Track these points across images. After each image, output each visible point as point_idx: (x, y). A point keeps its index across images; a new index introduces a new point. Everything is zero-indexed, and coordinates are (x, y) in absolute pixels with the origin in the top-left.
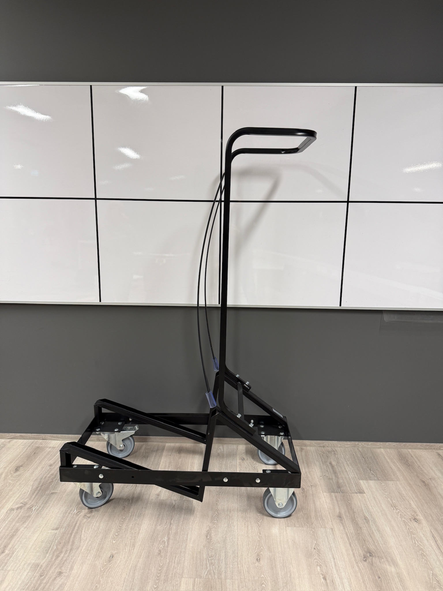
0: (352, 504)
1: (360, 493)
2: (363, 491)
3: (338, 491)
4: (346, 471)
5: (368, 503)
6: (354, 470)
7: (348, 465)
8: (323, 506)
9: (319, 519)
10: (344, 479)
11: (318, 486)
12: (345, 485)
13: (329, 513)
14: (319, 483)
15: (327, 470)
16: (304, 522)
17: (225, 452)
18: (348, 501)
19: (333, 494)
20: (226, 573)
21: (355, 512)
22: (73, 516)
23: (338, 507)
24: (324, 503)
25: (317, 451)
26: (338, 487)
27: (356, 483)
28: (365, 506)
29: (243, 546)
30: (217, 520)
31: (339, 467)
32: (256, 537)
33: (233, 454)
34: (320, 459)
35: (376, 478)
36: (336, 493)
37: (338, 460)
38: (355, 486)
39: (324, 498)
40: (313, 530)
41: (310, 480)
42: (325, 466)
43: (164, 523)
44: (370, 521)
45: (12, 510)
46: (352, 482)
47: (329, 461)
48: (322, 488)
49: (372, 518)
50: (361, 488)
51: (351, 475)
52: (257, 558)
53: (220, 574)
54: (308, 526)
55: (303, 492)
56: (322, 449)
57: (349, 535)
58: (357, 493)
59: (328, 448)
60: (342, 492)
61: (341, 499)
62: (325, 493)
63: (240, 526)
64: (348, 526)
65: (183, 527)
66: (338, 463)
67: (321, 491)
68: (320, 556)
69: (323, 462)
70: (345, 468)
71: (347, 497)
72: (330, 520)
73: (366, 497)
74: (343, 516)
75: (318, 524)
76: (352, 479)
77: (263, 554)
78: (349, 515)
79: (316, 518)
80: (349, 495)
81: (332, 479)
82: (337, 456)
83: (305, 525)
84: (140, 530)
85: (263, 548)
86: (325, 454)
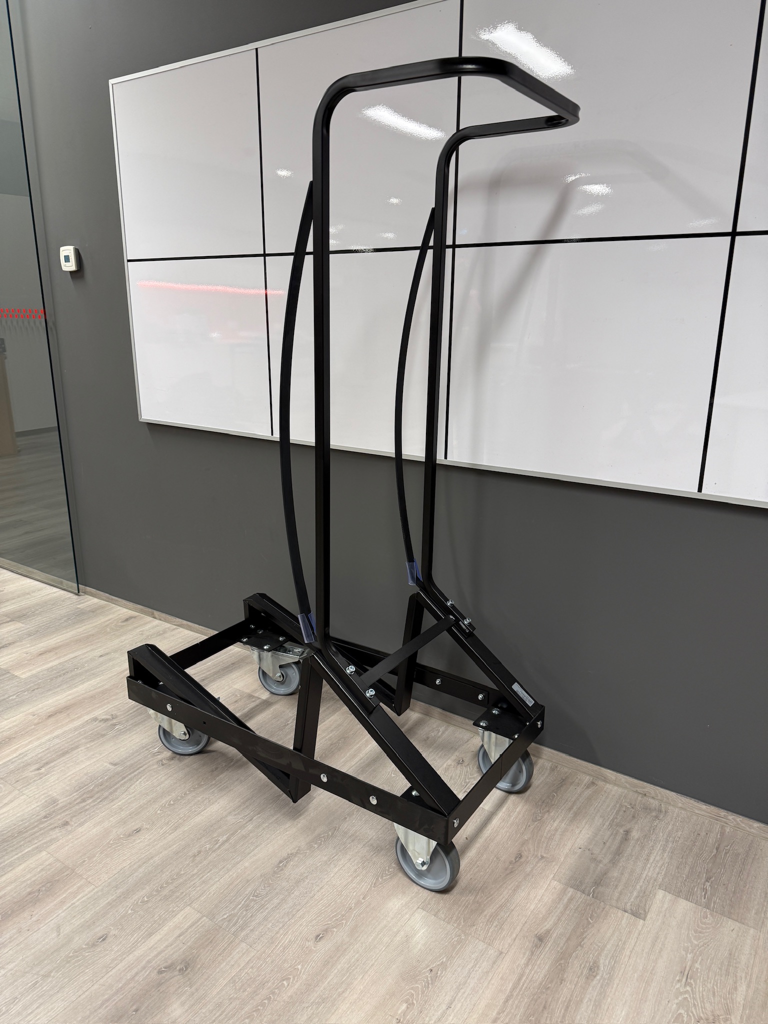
0: (593, 926)
1: (636, 914)
2: (646, 914)
3: (588, 889)
5: (630, 942)
6: (666, 865)
7: (664, 850)
8: (527, 903)
9: (494, 924)
10: (626, 873)
11: (554, 863)
12: (616, 886)
13: (524, 922)
14: (562, 859)
15: (607, 841)
16: (461, 915)
17: (440, 740)
18: (590, 918)
19: (572, 890)
20: (252, 930)
21: (583, 945)
22: (148, 755)
23: (554, 920)
24: (536, 899)
25: (622, 798)
26: (596, 882)
27: (644, 892)
28: (618, 943)
29: (318, 903)
30: (321, 844)
31: (639, 845)
32: (353, 900)
33: (452, 748)
34: (612, 816)
35: (705, 901)
36: (579, 893)
37: (652, 831)
38: (637, 897)
39: (544, 891)
40: (462, 937)
41: (551, 847)
42: (609, 833)
43: (243, 815)
44: (598, 977)
45: (95, 719)
46: (638, 887)
47: (628, 826)
48: (559, 870)
49: (610, 973)
50: (647, 906)
51: (649, 872)
52: (320, 934)
53: (242, 928)
54: (461, 926)
55: (514, 861)
56: (637, 798)
57: (525, 981)
58: (625, 911)
59: (652, 801)
60: (595, 895)
61: (578, 907)
62: (556, 882)
63: (345, 870)
64: (540, 964)
65: (263, 832)
66: (644, 838)
67: (552, 876)
68: (428, 987)
69: (614, 823)
70: (651, 853)
71: (596, 909)
72: (514, 935)
73: (640, 928)
74: (548, 940)
75: (482, 932)
76: (644, 879)
77: (335, 933)
78: (564, 944)
79: (489, 919)
80: (604, 909)
81: (600, 862)
82: (655, 824)
83: (457, 920)
84: (204, 810)
85: (346, 923)
86: (633, 810)
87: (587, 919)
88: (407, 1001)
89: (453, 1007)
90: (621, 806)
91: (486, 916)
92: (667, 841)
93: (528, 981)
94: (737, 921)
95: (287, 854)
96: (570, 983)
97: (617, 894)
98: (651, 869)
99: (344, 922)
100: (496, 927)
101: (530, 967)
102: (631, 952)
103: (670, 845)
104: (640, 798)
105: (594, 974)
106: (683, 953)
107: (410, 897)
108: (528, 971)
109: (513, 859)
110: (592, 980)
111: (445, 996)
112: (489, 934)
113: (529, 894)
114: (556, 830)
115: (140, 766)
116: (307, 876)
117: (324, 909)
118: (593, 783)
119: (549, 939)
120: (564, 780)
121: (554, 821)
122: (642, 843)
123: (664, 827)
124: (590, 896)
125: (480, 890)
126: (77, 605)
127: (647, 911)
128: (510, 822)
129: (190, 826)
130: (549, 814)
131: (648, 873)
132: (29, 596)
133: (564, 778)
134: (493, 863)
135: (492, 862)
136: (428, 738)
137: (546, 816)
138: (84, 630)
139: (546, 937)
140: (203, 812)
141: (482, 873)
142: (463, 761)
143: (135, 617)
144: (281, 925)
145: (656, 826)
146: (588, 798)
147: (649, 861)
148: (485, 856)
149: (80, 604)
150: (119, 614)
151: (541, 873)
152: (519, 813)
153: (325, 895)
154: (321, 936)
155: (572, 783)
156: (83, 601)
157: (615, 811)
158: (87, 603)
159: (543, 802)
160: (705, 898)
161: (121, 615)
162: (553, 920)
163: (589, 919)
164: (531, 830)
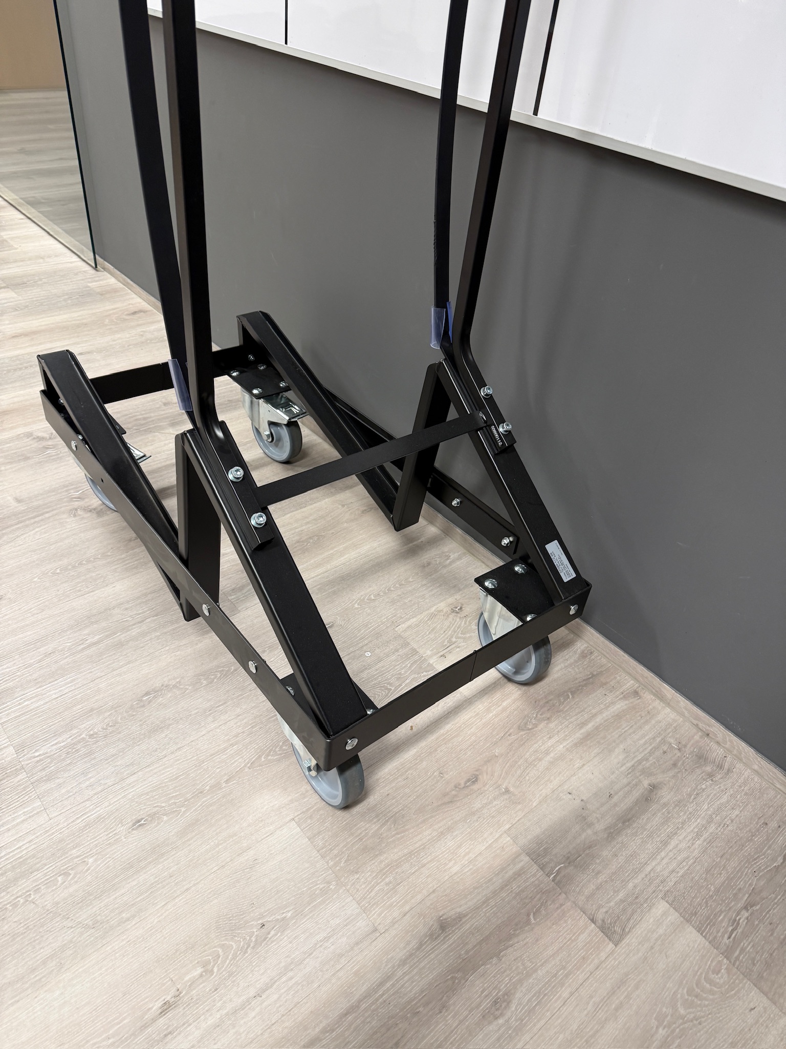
0: (532, 929)
2: (623, 935)
3: (552, 865)
4: (665, 843)
5: (578, 976)
6: (692, 861)
7: (698, 835)
8: (450, 860)
9: (387, 880)
10: (622, 855)
11: (519, 807)
12: (599, 873)
13: (431, 890)
14: (535, 804)
15: (616, 793)
16: (346, 850)
17: (445, 571)
18: (534, 914)
19: (527, 858)
20: (60, 785)
21: (503, 956)
22: (65, 498)
23: (478, 901)
24: (466, 858)
25: (670, 730)
26: (568, 858)
27: (637, 898)
28: (558, 972)
29: (163, 769)
30: (211, 683)
31: (663, 814)
32: (211, 779)
33: (455, 587)
34: (643, 755)
35: (727, 942)
36: (535, 867)
37: (693, 797)
38: (622, 901)
39: (484, 847)
40: (331, 887)
41: (527, 778)
42: (625, 781)
43: (135, 612)
44: (501, 1021)
45: (29, 435)
46: (631, 885)
47: (660, 778)
48: (523, 820)
49: (522, 1021)
50: (632, 921)
51: (659, 864)
52: (142, 819)
53: (49, 779)
54: (338, 868)
55: (463, 785)
56: (693, 737)
57: (388, 990)
58: (593, 921)
59: (714, 746)
60: (558, 878)
61: (523, 891)
62: (509, 839)
63: (224, 730)
64: (424, 967)
65: (148, 644)
66: (676, 805)
67: (507, 827)
68: (246, 952)
69: (640, 767)
70: (676, 833)
71: (549, 903)
72: (407, 908)
73: (603, 955)
74: (453, 931)
75: (363, 886)
76: (646, 875)
77: (162, 824)
78: (475, 946)
79: (384, 869)
80: (561, 905)
81: (590, 825)
82: (704, 786)
83: (336, 856)
84: (92, 592)
85: (184, 812)
86: (679, 754)
87: (528, 915)
88: (205, 964)
89: (264, 997)
90: (663, 741)
91: (381, 862)
92: (710, 820)
93: (391, 992)
94: (766, 994)
95: (160, 685)
96: (454, 1017)
97: (592, 887)
98: (665, 861)
99: (183, 809)
100: (387, 884)
101: (406, 968)
102: (572, 994)
103: (712, 828)
104: (697, 737)
105: (498, 1013)
106: (654, 1023)
107: (290, 798)
108: (400, 973)
109: (462, 782)
110: (490, 1023)
111: (263, 974)
112: (373, 894)
113: (460, 846)
114: (547, 753)
115: (48, 510)
116: (170, 725)
117: (167, 782)
118: (636, 693)
119: (456, 929)
120: (593, 676)
121: (550, 738)
122: (669, 813)
123: (715, 795)
124: (549, 877)
125: (392, 817)
126: (89, 282)
127: (627, 930)
128: (484, 721)
129: (61, 611)
130: (547, 724)
131: (656, 865)
132: (41, 261)
133: (595, 673)
134: (430, 779)
135: (430, 777)
136: (429, 564)
137: (541, 726)
138: (78, 316)
139: (452, 927)
140: (88, 595)
141: (407, 790)
142: (461, 608)
143: (145, 312)
144: (100, 789)
145: (704, 790)
146: (617, 715)
147: (666, 846)
148: (424, 763)
149: (92, 282)
150: (129, 304)
151: (493, 817)
152: (504, 710)
153: (179, 760)
154: (142, 822)
155: (603, 685)
156: (97, 279)
157: (650, 748)
158: (101, 282)
159: (547, 702)
160: (729, 938)
161: (131, 306)
162: (475, 900)
163: (531, 917)
164: (510, 742)
